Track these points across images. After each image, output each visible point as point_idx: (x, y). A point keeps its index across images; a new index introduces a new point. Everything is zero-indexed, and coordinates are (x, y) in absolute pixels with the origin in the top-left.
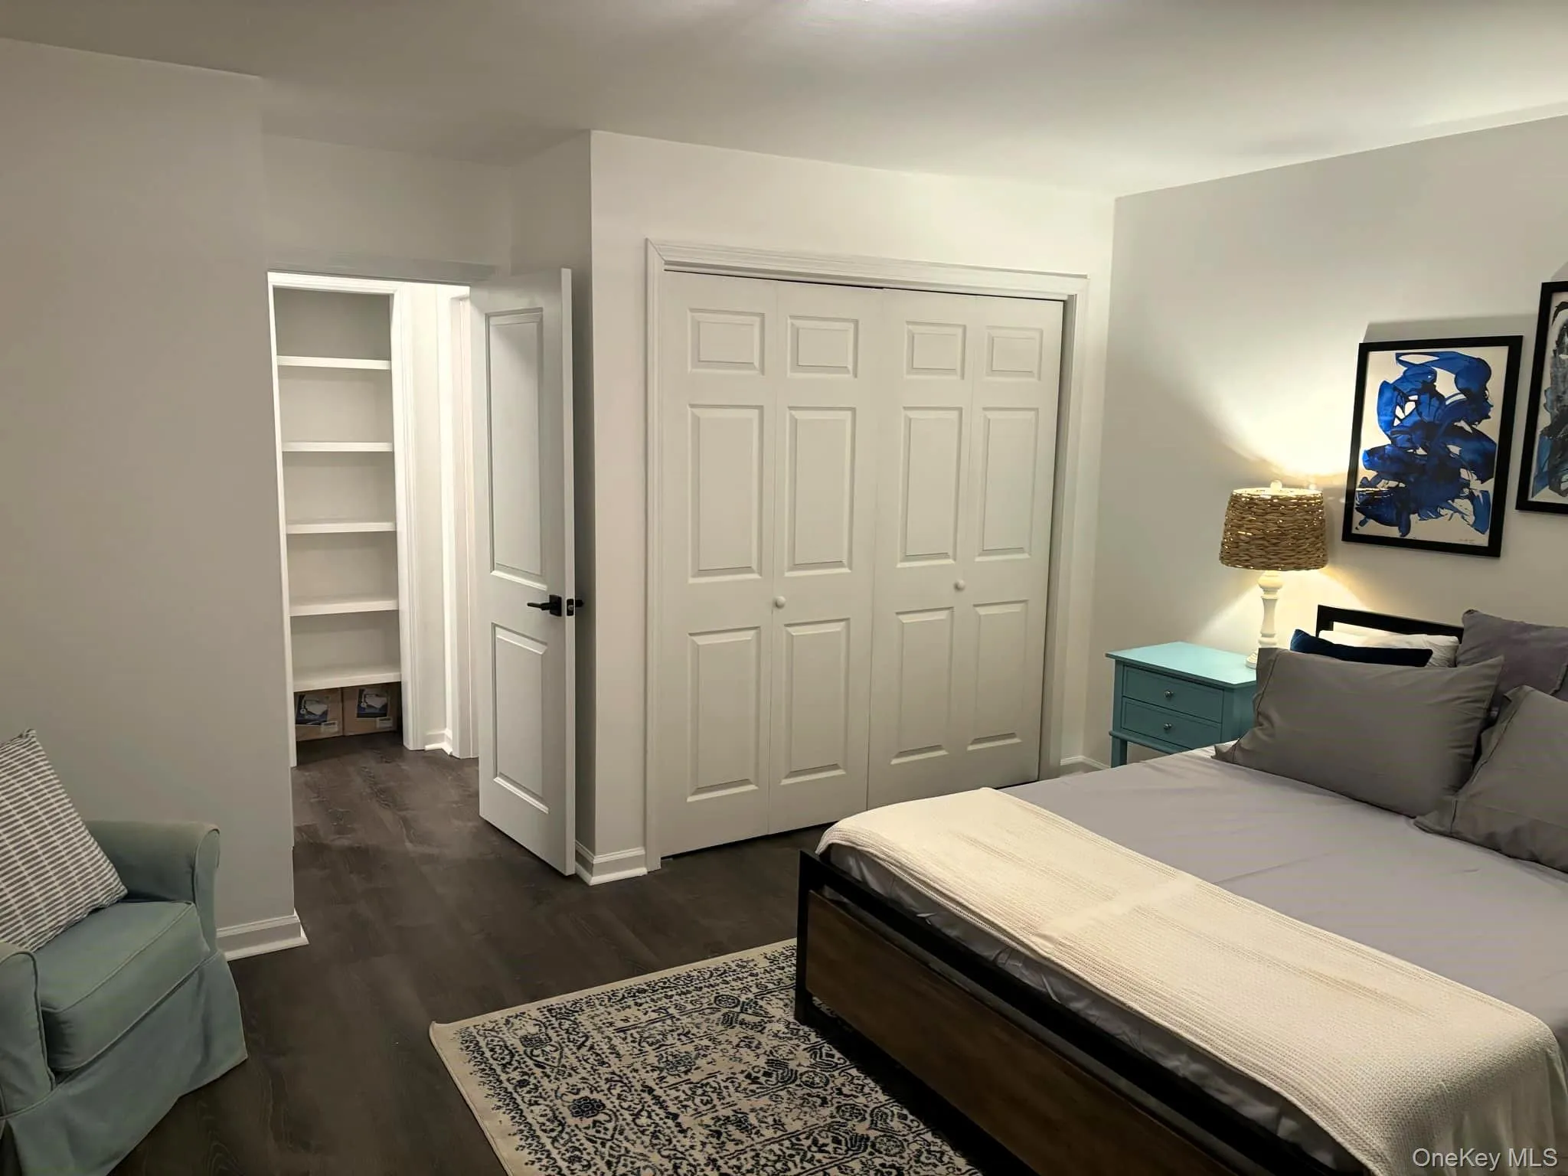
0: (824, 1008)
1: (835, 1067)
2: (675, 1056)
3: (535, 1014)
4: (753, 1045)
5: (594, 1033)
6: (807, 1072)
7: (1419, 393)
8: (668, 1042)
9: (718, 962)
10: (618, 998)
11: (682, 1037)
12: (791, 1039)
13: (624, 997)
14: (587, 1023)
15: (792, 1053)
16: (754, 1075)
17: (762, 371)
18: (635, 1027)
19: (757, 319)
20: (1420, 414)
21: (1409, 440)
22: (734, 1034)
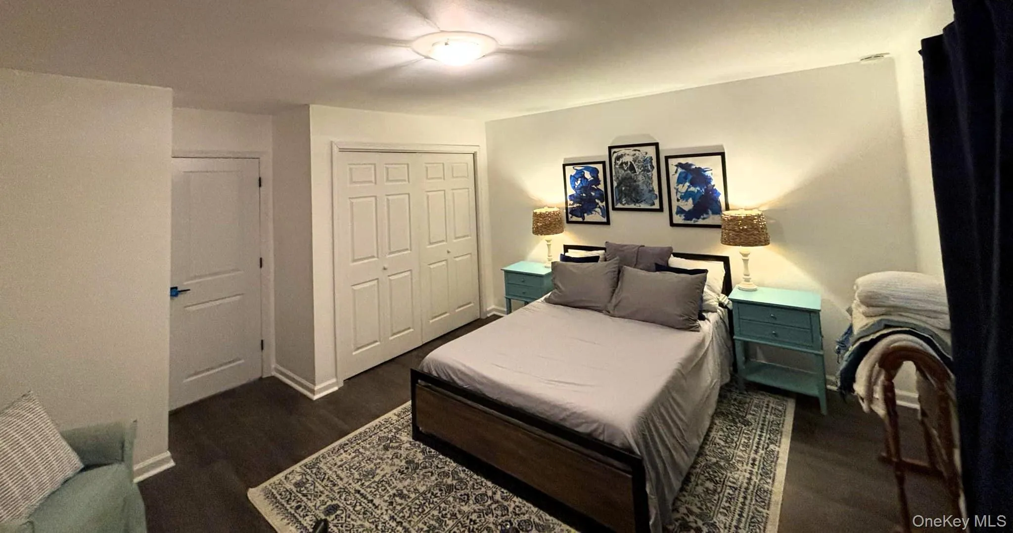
0: (423, 431)
1: (433, 457)
2: (366, 472)
3: (299, 470)
4: (399, 456)
5: (328, 471)
6: (423, 462)
7: (580, 177)
8: (362, 466)
9: (376, 422)
10: (336, 451)
11: (368, 462)
12: (412, 449)
13: (339, 449)
14: (325, 468)
15: (414, 455)
16: (402, 470)
17: (376, 183)
18: (346, 463)
19: (373, 167)
20: (582, 184)
21: (581, 192)
22: (389, 454)
